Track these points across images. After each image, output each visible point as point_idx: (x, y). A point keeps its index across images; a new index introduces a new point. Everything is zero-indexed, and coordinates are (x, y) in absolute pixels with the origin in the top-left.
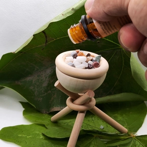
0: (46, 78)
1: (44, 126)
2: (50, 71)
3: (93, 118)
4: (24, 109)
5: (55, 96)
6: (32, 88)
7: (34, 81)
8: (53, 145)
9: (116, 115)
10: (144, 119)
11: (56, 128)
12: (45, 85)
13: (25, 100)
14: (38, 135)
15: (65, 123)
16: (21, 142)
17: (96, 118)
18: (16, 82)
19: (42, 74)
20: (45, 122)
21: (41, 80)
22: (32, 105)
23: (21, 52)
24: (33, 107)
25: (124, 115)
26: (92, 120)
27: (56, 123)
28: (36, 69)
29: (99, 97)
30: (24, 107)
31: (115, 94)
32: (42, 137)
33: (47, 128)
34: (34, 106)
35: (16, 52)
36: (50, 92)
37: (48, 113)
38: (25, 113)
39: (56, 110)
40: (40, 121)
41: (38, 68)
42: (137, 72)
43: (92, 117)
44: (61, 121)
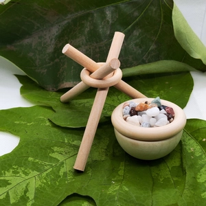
0: (51, 40)
1: (50, 108)
2: (57, 30)
3: (119, 97)
4: (21, 85)
5: (66, 66)
6: (31, 54)
7: (33, 44)
8: (64, 134)
9: (151, 91)
10: (189, 96)
11: (69, 111)
12: (50, 50)
13: (22, 73)
14: (43, 121)
15: (80, 104)
16: (19, 131)
17: (123, 97)
18: (9, 46)
19: (45, 35)
20: (53, 103)
21: (45, 44)
22: (33, 79)
23: (13, 2)
24: (34, 82)
25: (162, 92)
26: (118, 99)
27: (67, 103)
28: (35, 28)
29: (127, 67)
30: (21, 82)
31: (150, 62)
32: (48, 124)
33: (55, 111)
34: (35, 80)
35: (5, 3)
36: (57, 60)
37: (55, 89)
38: (23, 90)
39: (67, 86)
40: (45, 102)
41: (39, 25)
42: (182, 30)
43: (117, 96)
44: (75, 101)
